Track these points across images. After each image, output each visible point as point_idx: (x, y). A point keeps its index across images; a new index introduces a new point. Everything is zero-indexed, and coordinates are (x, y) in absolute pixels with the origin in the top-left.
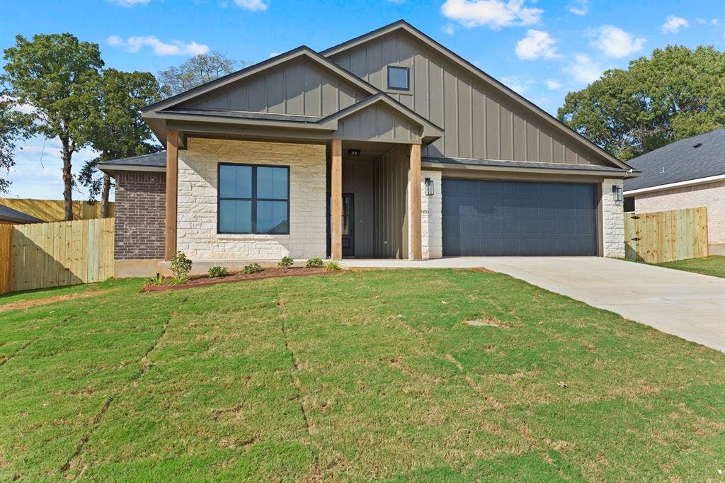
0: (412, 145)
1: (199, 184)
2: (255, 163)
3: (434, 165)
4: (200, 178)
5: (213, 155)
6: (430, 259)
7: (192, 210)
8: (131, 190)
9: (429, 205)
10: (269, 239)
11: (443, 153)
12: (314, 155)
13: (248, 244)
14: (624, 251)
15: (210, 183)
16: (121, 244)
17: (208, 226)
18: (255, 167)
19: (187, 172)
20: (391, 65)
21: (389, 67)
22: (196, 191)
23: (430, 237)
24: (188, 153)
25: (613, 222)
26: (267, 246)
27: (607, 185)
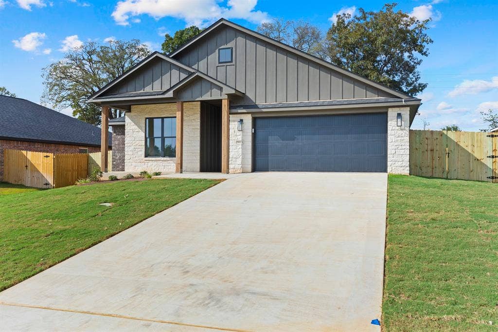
0: (222, 100)
1: (136, 130)
2: (162, 116)
3: (240, 111)
4: (136, 127)
5: (143, 114)
6: (242, 173)
7: (134, 145)
8: (118, 135)
9: (242, 137)
10: (168, 161)
11: (254, 101)
12: (193, 109)
13: (159, 163)
14: (408, 168)
15: (141, 129)
16: (115, 163)
17: (140, 153)
18: (163, 118)
19: (131, 124)
20: (221, 48)
21: (219, 50)
22: (135, 134)
23: (242, 158)
24: (132, 114)
25: (396, 144)
26: (168, 164)
27: (392, 113)
